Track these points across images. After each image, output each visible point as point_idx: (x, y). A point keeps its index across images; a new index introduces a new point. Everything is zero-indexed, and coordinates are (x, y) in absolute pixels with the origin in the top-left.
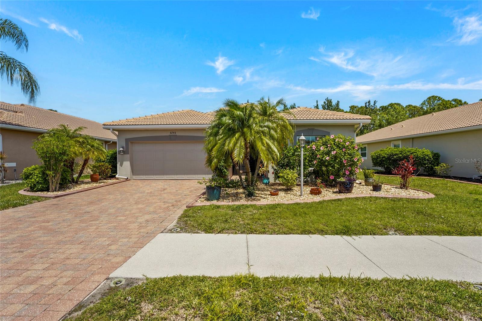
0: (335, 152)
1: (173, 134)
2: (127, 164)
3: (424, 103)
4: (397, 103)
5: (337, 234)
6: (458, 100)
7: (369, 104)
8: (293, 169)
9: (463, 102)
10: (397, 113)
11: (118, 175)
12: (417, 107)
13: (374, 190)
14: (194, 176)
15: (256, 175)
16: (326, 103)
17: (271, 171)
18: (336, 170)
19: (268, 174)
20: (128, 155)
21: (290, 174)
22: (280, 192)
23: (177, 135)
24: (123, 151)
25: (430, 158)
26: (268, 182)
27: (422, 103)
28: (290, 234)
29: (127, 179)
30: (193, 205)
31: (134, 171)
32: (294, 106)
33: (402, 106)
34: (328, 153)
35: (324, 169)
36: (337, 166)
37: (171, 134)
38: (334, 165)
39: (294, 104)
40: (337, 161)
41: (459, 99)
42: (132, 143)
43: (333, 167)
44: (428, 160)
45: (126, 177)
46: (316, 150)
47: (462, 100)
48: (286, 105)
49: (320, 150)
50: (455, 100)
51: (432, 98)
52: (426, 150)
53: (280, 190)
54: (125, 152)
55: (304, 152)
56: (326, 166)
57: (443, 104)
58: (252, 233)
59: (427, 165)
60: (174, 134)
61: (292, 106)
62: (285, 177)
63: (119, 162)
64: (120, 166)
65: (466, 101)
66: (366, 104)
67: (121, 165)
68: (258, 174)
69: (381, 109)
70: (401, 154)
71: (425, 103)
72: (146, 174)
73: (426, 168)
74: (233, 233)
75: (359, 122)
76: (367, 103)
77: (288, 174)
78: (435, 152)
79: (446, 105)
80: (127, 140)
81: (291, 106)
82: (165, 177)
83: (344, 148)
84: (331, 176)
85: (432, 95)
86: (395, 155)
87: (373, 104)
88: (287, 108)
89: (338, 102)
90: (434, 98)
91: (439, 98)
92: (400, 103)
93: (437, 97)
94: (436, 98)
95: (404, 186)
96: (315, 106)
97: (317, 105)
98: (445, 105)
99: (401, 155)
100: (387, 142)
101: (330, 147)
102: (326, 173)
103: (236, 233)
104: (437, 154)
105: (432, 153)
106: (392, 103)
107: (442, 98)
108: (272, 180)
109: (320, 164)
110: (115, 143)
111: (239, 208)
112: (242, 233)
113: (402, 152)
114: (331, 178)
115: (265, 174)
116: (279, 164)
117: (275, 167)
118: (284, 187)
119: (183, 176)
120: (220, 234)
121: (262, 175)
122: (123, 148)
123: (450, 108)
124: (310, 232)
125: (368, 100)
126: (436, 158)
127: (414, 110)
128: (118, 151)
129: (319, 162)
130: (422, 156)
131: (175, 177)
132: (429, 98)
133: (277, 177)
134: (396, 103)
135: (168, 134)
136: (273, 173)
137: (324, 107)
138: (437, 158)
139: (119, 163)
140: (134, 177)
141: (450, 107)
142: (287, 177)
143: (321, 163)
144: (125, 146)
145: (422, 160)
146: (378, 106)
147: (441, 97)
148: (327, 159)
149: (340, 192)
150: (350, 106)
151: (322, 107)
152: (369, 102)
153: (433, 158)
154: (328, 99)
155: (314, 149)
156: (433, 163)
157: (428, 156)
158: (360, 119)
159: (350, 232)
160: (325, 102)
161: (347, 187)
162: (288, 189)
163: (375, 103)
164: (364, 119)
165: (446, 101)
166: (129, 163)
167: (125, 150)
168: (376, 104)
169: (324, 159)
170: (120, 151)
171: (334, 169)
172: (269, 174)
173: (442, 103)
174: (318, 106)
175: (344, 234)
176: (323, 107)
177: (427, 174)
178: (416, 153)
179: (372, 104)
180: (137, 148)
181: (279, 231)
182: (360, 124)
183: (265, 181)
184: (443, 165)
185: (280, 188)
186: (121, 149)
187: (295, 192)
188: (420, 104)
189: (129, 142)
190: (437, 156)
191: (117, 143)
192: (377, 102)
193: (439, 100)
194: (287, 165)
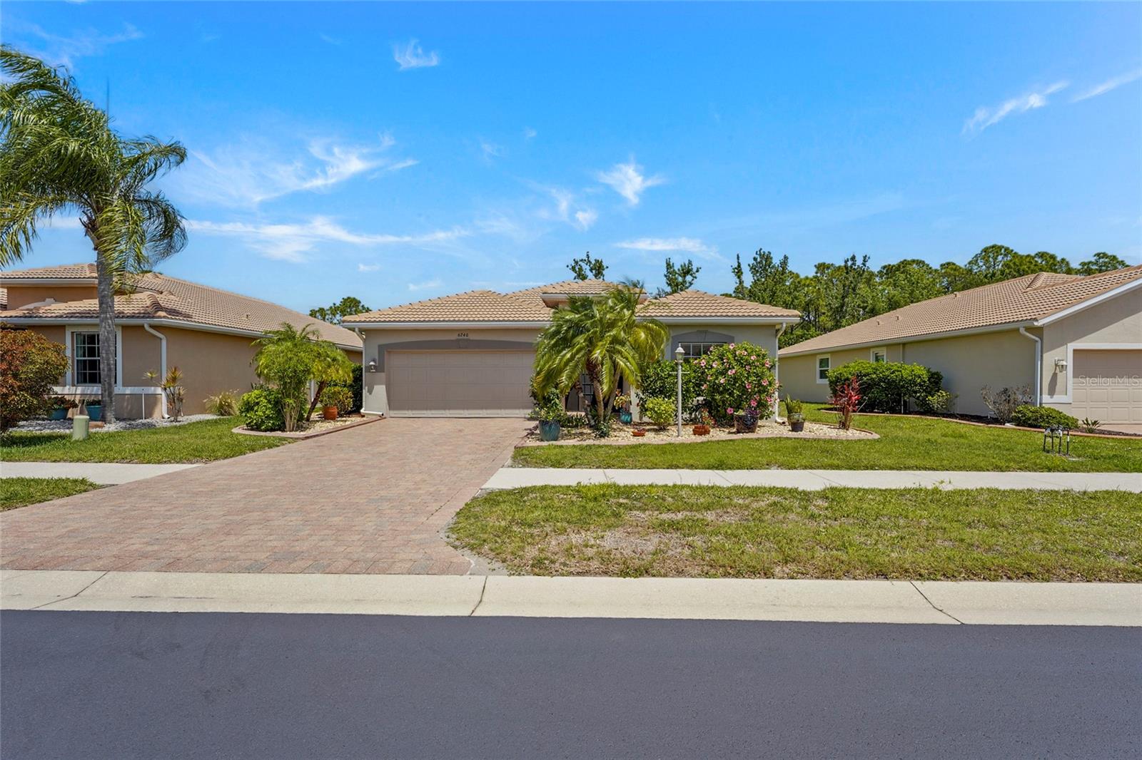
0: (734, 371)
1: (463, 337)
2: (380, 390)
3: (974, 261)
4: (918, 260)
5: (708, 469)
6: (1048, 254)
7: (853, 264)
8: (669, 397)
9: (1059, 259)
10: (913, 283)
11: (363, 409)
12: (960, 268)
13: (793, 430)
14: (499, 411)
15: (610, 408)
16: (759, 260)
17: (635, 400)
18: (736, 400)
19: (629, 407)
20: (383, 374)
21: (662, 404)
22: (647, 433)
23: (471, 338)
24: (374, 366)
25: (925, 382)
26: (629, 420)
27: (971, 259)
28: (654, 468)
29: (382, 417)
30: (524, 445)
31: (393, 403)
32: (689, 267)
33: (928, 265)
34: (723, 373)
35: (718, 397)
36: (736, 393)
37: (460, 338)
38: (732, 391)
39: (690, 262)
40: (737, 385)
41: (1051, 252)
42: (389, 352)
43: (731, 394)
44: (921, 385)
45: (381, 413)
46: (707, 368)
47: (1056, 255)
48: (671, 264)
49: (712, 367)
50: (1042, 255)
51: (991, 249)
52: (918, 367)
53: (648, 430)
54: (379, 368)
55: (682, 371)
56: (721, 393)
57: (1014, 263)
58: (609, 467)
59: (918, 395)
60: (465, 337)
61: (685, 265)
62: (656, 409)
63: (365, 386)
64: (368, 394)
65: (1065, 257)
66: (846, 262)
67: (370, 392)
68: (614, 407)
69: (885, 271)
70: (875, 373)
71: (977, 260)
72: (413, 408)
73: (918, 398)
74: (587, 468)
75: (781, 321)
76: (848, 261)
77: (661, 405)
78: (933, 370)
79: (1021, 265)
80: (380, 347)
81: (681, 266)
82: (447, 413)
83: (750, 364)
84: (729, 409)
85: (991, 244)
86: (865, 376)
87: (862, 262)
88: (674, 270)
89: (786, 258)
90: (995, 250)
91: (1007, 249)
92: (923, 259)
93: (1003, 247)
94: (1001, 250)
95: (844, 425)
96: (734, 267)
97: (739, 266)
98: (1017, 266)
99: (874, 376)
100: (863, 349)
101: (728, 362)
102: (721, 404)
103: (590, 468)
104: (937, 373)
105: (928, 371)
106: (905, 260)
107: (1012, 251)
108: (636, 418)
109: (711, 389)
110: (360, 353)
111: (589, 447)
112: (597, 468)
113: (877, 370)
114: (728, 411)
115: (624, 406)
116: (648, 390)
117: (641, 395)
118: (655, 427)
119: (480, 411)
120: (571, 469)
121: (619, 409)
122: (374, 361)
123: (1028, 274)
124: (677, 467)
125: (852, 255)
126: (934, 382)
127: (955, 276)
128: (366, 367)
129: (711, 387)
130: (910, 378)
131: (466, 413)
132: (985, 250)
133: (644, 409)
134: (916, 258)
135: (454, 337)
136: (638, 405)
137: (755, 269)
138: (936, 381)
139: (366, 388)
140: (392, 413)
141: (1030, 272)
142: (659, 410)
143: (714, 388)
144: (377, 358)
145: (911, 384)
146: (874, 266)
147: (1011, 249)
148: (722, 381)
149: (738, 432)
150: (817, 264)
151: (749, 268)
152: (853, 258)
153: (928, 380)
154: (762, 251)
155: (703, 365)
156: (929, 389)
157: (920, 377)
158: (782, 316)
159: (724, 466)
160: (755, 259)
161: (748, 425)
162: (661, 428)
163: (865, 259)
164: (788, 316)
165: (1022, 257)
166: (384, 387)
167: (377, 364)
168: (867, 264)
169: (717, 381)
170: (369, 368)
171: (733, 397)
172: (631, 406)
173: (1011, 261)
174: (742, 266)
175: (717, 468)
176: (751, 269)
177: (922, 410)
178: (900, 371)
179: (859, 262)
180: (397, 362)
181: (641, 466)
182: (782, 324)
183: (624, 418)
184: (942, 393)
185: (648, 427)
186: (372, 363)
187: (671, 432)
188: (966, 263)
189: (386, 353)
190: (936, 378)
191: (364, 352)
192: (869, 258)
193: (1006, 255)
194: (661, 392)
